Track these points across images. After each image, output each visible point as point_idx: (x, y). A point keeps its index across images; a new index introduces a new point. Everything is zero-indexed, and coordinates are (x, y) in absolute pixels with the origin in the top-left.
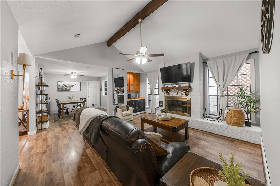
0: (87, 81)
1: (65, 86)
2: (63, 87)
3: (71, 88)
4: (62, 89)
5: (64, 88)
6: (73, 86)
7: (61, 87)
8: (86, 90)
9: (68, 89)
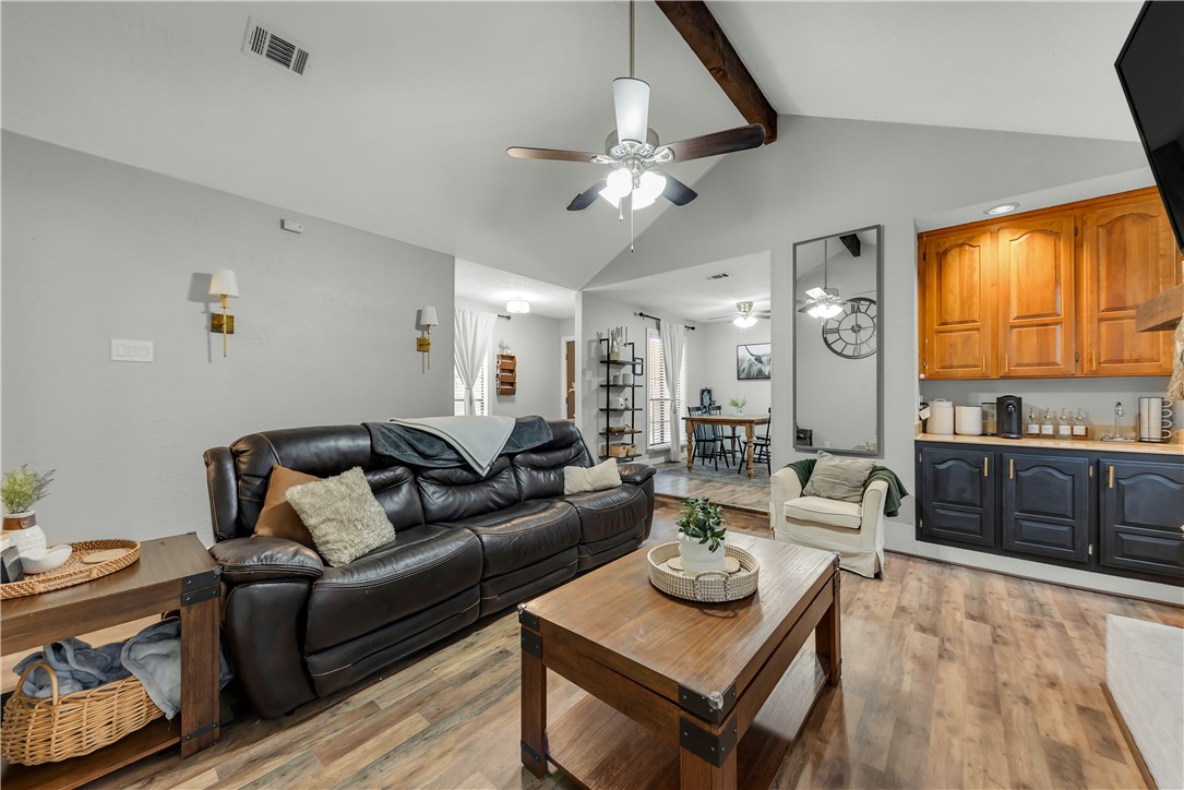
1: (759, 359)
2: (750, 366)
4: (749, 372)
5: (754, 370)
7: (745, 365)
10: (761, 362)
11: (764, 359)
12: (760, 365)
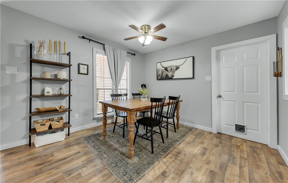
0: (214, 50)
2: (163, 72)
3: (174, 72)
5: (164, 75)
6: (177, 68)
7: (160, 73)
8: (211, 75)
9: (170, 74)
10: (167, 70)
11: (169, 69)
12: (167, 72)
